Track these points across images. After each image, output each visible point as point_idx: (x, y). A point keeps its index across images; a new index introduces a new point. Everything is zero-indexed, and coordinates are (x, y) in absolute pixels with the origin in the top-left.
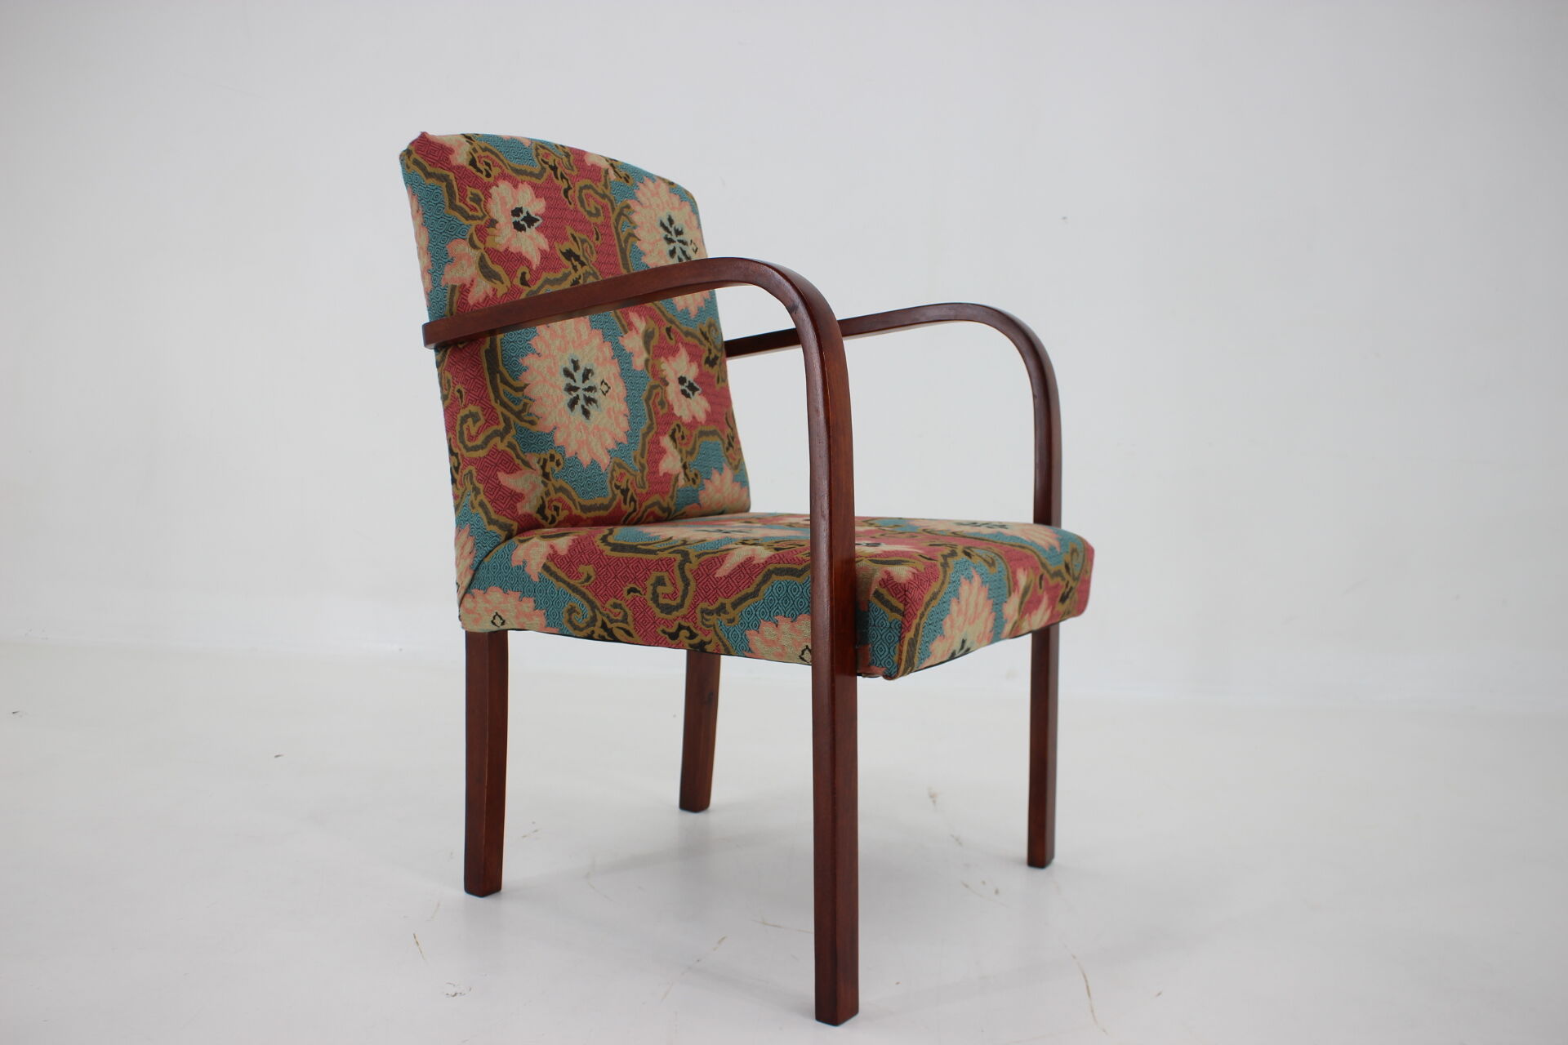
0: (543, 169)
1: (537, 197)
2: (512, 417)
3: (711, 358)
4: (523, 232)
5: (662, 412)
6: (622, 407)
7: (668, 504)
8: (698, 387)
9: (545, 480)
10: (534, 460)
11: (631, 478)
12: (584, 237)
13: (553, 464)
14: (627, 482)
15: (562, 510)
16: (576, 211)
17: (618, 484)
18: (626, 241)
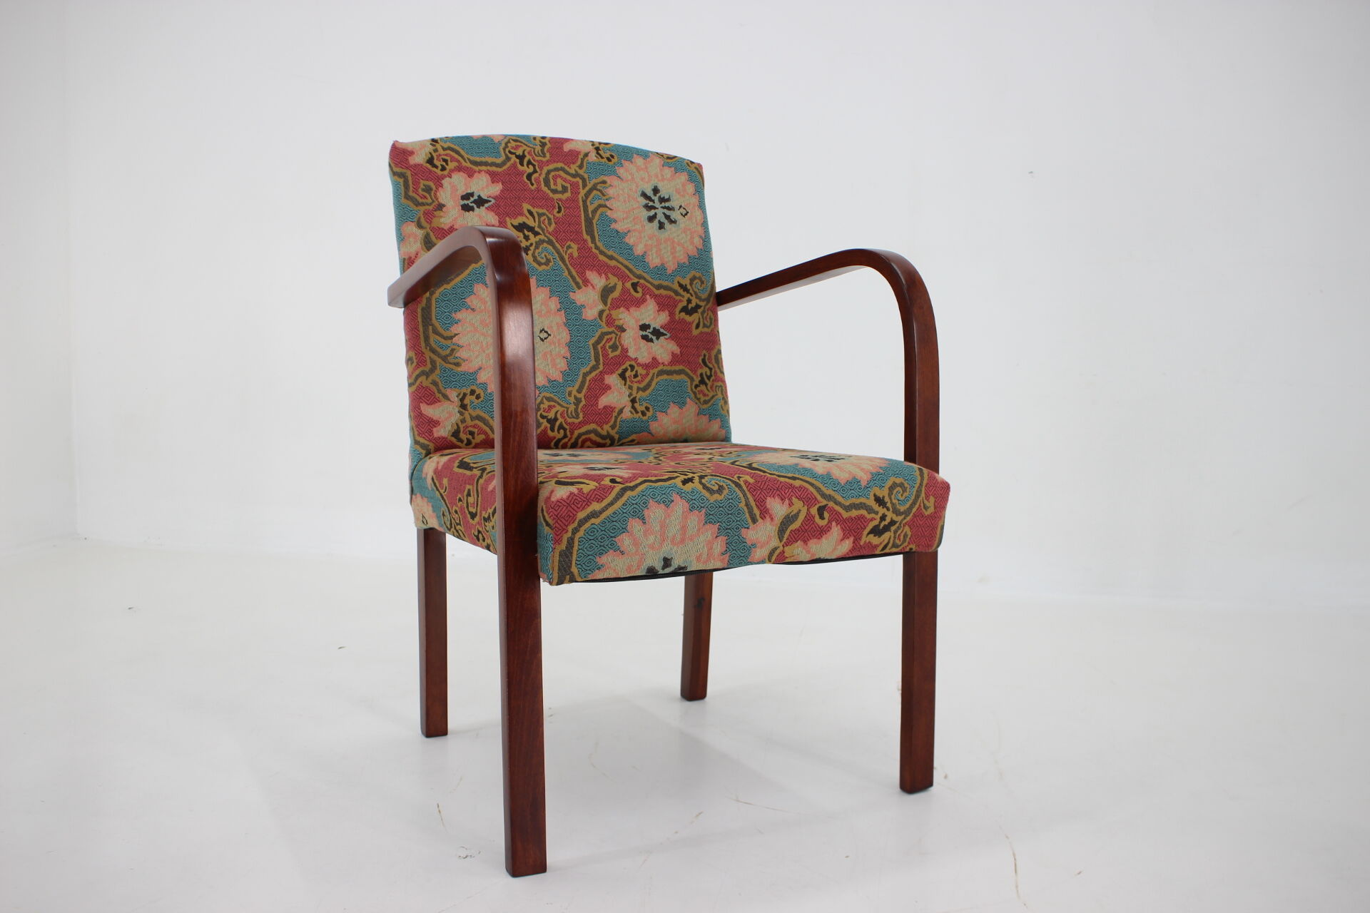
0: (508, 159)
1: (493, 183)
2: (439, 361)
3: (690, 307)
4: (471, 212)
5: (611, 355)
6: (564, 351)
7: (608, 432)
8: (665, 332)
9: (461, 410)
10: (453, 395)
11: (561, 409)
12: (541, 211)
13: (473, 398)
14: (557, 412)
15: (478, 434)
16: (539, 190)
17: (545, 414)
18: (595, 211)
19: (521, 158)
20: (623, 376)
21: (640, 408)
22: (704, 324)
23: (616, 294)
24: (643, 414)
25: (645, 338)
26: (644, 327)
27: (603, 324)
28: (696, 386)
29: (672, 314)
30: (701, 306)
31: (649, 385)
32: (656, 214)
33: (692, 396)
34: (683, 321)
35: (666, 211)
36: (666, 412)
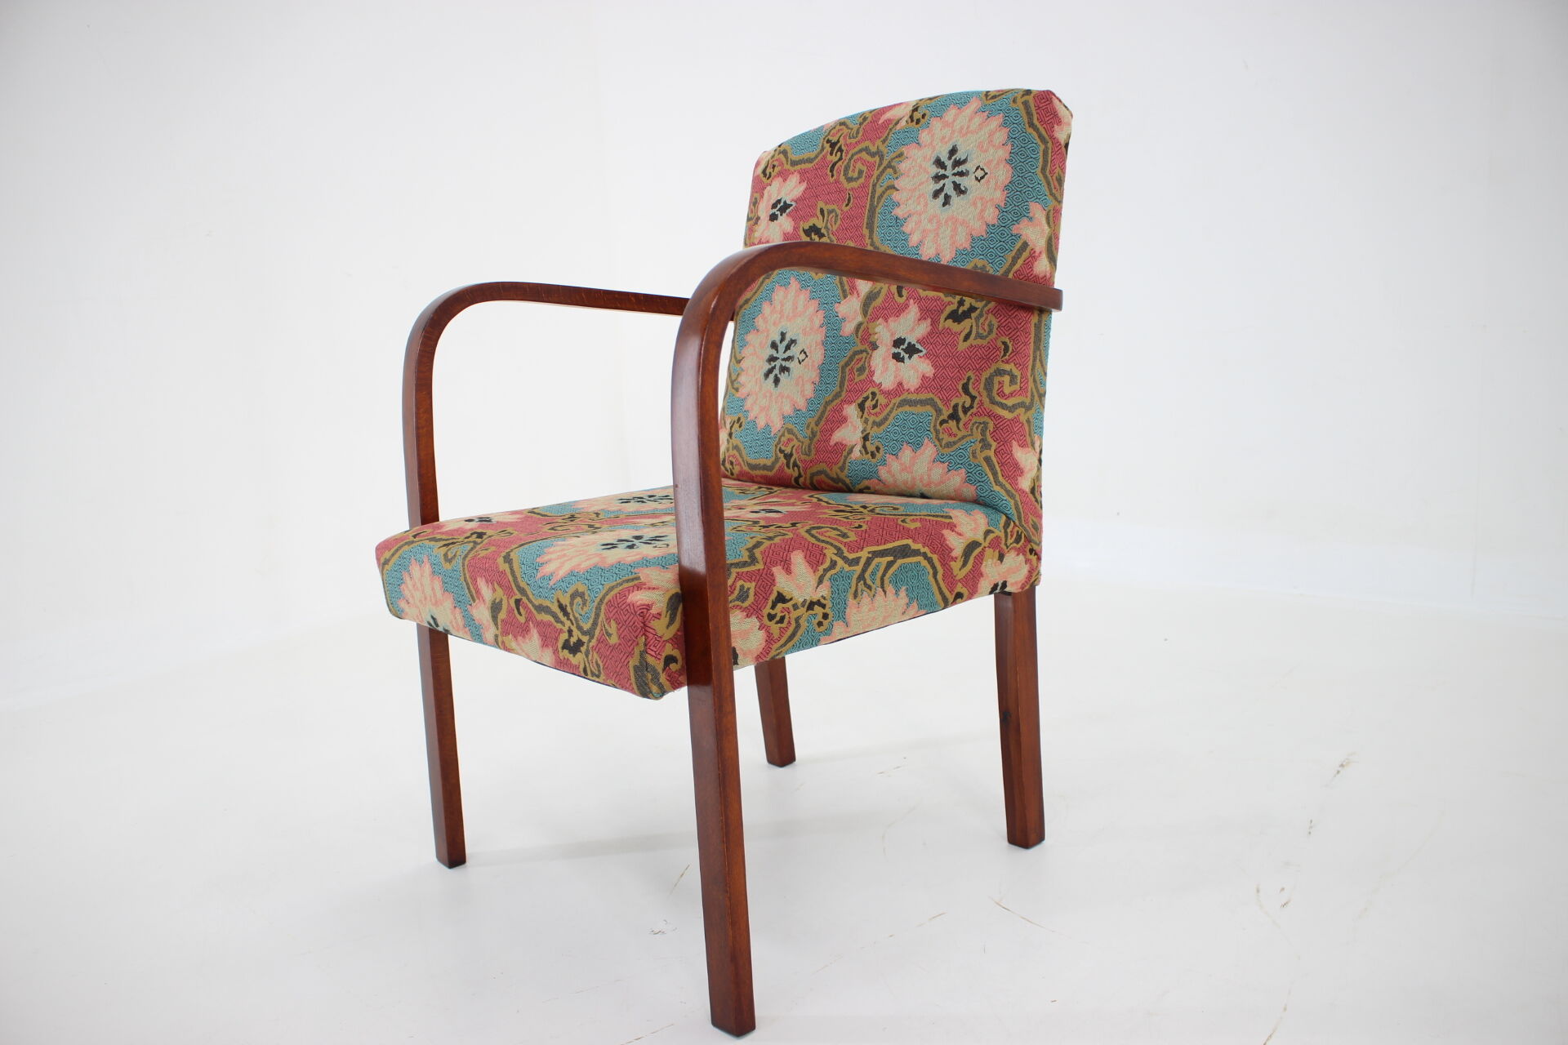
19: (833, 145)
20: (861, 407)
21: (871, 448)
22: (977, 333)
23: (878, 302)
24: (873, 456)
25: (897, 357)
26: (898, 342)
27: (858, 341)
28: (941, 423)
29: (934, 323)
30: (976, 309)
31: (886, 419)
32: (944, 185)
33: (933, 435)
34: (948, 331)
35: (958, 179)
36: (896, 455)
